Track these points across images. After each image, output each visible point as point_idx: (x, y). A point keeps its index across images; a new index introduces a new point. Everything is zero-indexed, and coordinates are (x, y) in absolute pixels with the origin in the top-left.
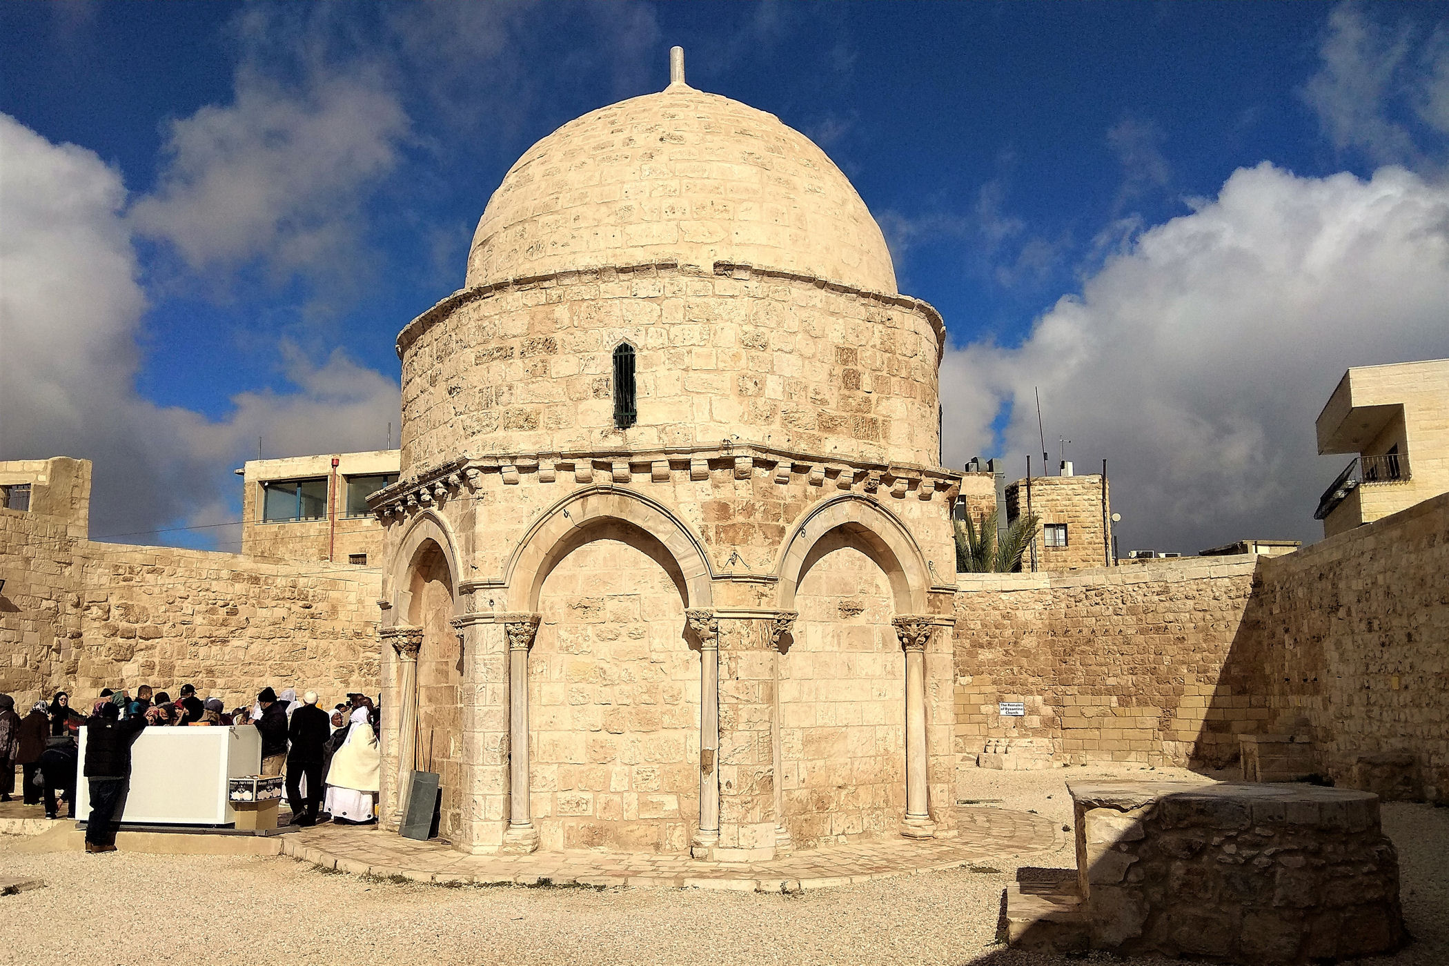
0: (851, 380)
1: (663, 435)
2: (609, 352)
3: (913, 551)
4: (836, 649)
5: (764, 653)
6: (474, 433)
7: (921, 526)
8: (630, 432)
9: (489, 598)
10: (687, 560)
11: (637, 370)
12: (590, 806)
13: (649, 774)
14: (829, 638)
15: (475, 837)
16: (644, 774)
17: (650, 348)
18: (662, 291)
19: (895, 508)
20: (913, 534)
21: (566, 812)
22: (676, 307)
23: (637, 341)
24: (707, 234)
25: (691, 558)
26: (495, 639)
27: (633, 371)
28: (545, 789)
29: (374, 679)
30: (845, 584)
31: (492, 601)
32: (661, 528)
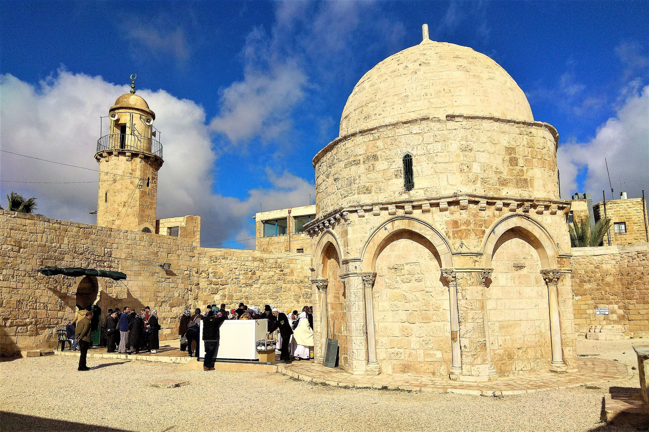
0: (513, 161)
1: (426, 193)
2: (401, 158)
3: (549, 238)
4: (513, 285)
5: (478, 287)
6: (345, 197)
7: (552, 227)
8: (412, 192)
9: (355, 265)
10: (440, 247)
11: (413, 165)
12: (403, 355)
13: (428, 341)
14: (509, 280)
15: (354, 367)
16: (426, 342)
17: (419, 155)
18: (423, 130)
19: (539, 219)
20: (548, 230)
21: (392, 357)
22: (430, 137)
23: (413, 153)
24: (442, 103)
25: (442, 246)
26: (358, 283)
27: (411, 165)
28: (383, 347)
29: (309, 300)
30: (516, 255)
31: (356, 267)
32: (427, 233)
